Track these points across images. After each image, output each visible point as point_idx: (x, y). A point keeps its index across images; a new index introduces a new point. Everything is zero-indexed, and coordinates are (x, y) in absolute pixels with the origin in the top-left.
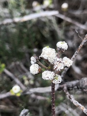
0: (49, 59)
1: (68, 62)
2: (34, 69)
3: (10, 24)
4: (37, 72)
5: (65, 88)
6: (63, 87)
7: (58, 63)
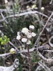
0: (25, 33)
1: (34, 34)
2: (18, 37)
3: (13, 17)
4: (20, 39)
5: (37, 49)
6: (36, 49)
7: (29, 35)
